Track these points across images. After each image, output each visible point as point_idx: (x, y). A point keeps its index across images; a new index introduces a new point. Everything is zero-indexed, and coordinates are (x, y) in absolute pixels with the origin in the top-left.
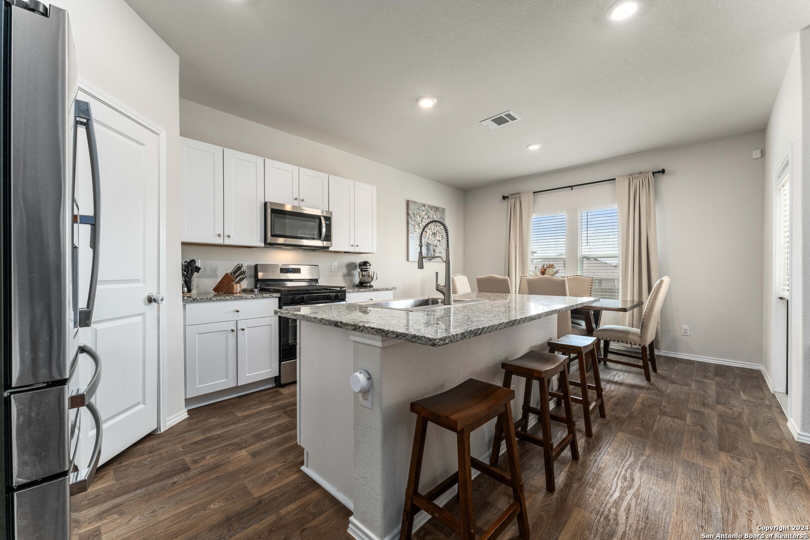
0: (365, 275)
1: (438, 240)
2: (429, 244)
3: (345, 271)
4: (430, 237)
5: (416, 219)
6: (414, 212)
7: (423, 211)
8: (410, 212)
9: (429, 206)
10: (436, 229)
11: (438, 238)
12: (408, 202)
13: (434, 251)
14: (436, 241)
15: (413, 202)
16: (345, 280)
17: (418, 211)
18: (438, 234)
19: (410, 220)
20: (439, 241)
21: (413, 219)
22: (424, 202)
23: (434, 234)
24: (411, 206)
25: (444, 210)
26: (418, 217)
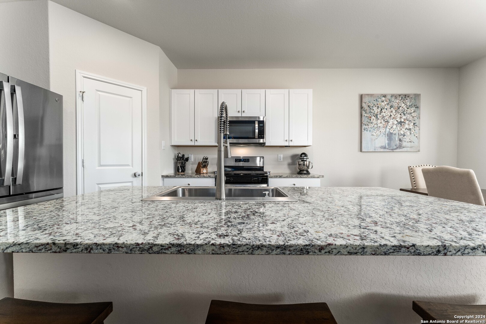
0: (301, 165)
1: (406, 129)
2: (391, 133)
3: (290, 161)
4: (395, 127)
5: (372, 111)
6: (370, 104)
7: (383, 101)
8: (364, 105)
9: (392, 96)
10: (404, 117)
11: (407, 126)
12: (361, 97)
13: (400, 140)
14: (404, 130)
15: (368, 95)
16: (289, 168)
17: (375, 103)
18: (407, 122)
19: (364, 113)
20: (410, 129)
21: (368, 111)
22: (384, 92)
23: (401, 123)
24: (365, 100)
25: (417, 96)
26: (375, 108)
